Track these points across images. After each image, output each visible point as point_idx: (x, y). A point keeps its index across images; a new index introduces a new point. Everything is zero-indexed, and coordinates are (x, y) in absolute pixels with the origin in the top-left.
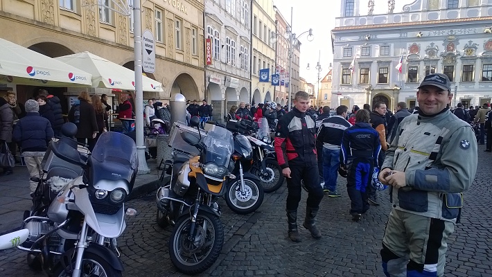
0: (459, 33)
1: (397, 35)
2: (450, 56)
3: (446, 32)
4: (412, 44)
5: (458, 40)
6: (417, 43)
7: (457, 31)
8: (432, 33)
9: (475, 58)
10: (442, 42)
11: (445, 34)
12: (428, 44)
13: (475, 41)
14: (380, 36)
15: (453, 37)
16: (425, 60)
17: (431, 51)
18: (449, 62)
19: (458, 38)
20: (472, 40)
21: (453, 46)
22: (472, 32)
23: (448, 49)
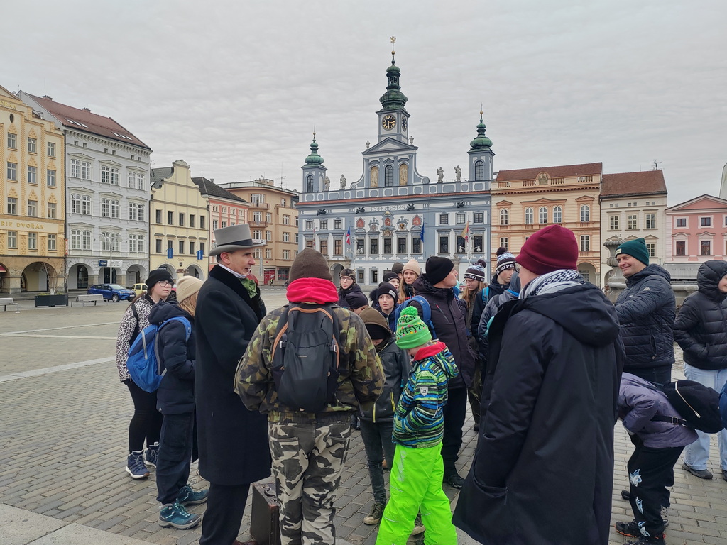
0: (393, 209)
1: (346, 210)
2: (388, 229)
3: (384, 208)
4: (358, 218)
5: (392, 215)
6: (363, 218)
7: (392, 208)
8: (373, 209)
9: (407, 232)
10: (381, 217)
11: (383, 210)
12: (371, 218)
13: (406, 216)
14: (334, 211)
15: (388, 213)
16: (370, 233)
17: (373, 225)
18: (387, 236)
19: (393, 213)
20: (403, 215)
21: (389, 220)
22: (402, 209)
23: (386, 223)
